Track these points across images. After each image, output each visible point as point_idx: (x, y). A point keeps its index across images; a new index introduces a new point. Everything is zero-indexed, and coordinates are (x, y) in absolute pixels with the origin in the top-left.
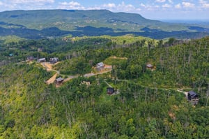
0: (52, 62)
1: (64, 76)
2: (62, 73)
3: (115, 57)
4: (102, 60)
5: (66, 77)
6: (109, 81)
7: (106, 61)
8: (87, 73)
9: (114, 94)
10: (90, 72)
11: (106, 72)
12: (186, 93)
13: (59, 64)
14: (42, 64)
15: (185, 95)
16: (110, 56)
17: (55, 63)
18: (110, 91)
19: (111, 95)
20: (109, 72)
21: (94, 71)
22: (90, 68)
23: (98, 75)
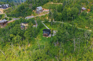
3: (52, 3)
4: (42, 5)
6: (46, 22)
7: (44, 6)
9: (50, 36)
11: (44, 15)
16: (48, 2)
17: (6, 8)
18: (46, 33)
19: (47, 38)
20: (46, 15)
21: (34, 14)
22: (31, 12)
23: (37, 18)
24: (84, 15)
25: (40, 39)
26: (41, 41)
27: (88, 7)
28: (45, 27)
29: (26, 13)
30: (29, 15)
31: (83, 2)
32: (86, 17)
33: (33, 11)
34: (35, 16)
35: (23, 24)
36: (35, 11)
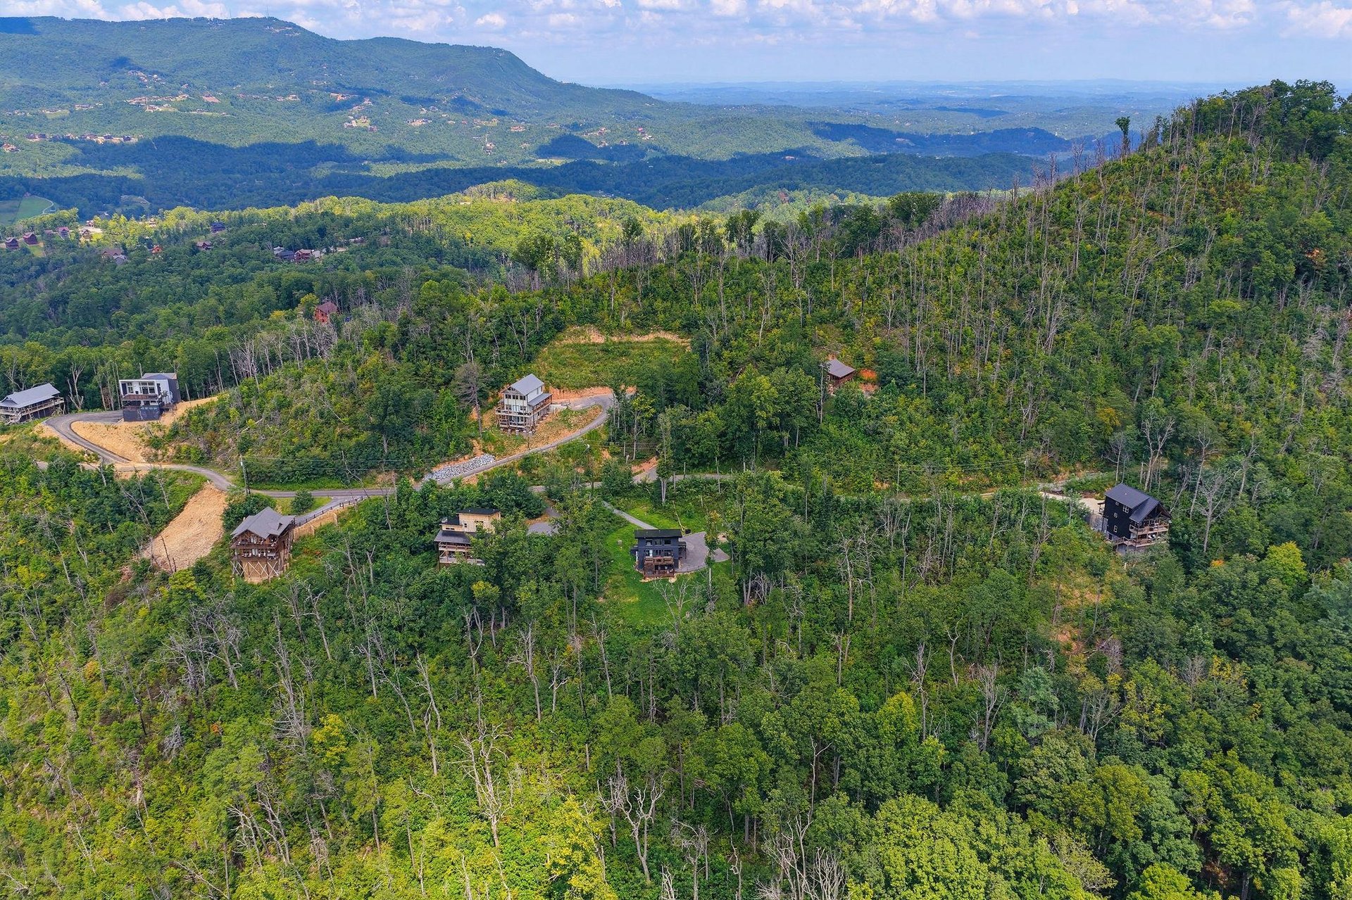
0: (131, 409)
1: (284, 497)
2: (255, 477)
3: (597, 338)
5: (303, 505)
8: (445, 456)
10: (465, 449)
11: (571, 436)
12: (1093, 505)
13: (197, 421)
14: (44, 429)
15: (1085, 516)
16: (559, 327)
17: (163, 409)
18: (657, 552)
19: (672, 580)
20: (592, 435)
21: (488, 439)
22: (462, 425)
23: (527, 464)
24: (848, 411)
25: (632, 595)
26: (641, 605)
27: (859, 358)
28: (627, 524)
29: (426, 440)
30: (458, 449)
31: (822, 321)
32: (864, 421)
33: (474, 415)
34: (501, 451)
35: (469, 523)
36: (487, 417)
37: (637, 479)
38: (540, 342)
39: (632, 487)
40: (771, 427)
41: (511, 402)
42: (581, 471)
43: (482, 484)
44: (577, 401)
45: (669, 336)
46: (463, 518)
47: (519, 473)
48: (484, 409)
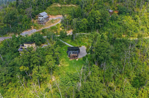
3: (59, 6)
6: (64, 37)
8: (25, 30)
9: (80, 56)
10: (30, 28)
16: (51, 3)
18: (73, 53)
19: (77, 60)
20: (58, 25)
21: (35, 26)
22: (29, 22)
23: (43, 31)
25: (67, 64)
26: (69, 67)
29: (21, 26)
33: (32, 20)
34: (38, 28)
35: (26, 46)
36: (35, 21)
37: (68, 34)
38: (47, 6)
39: (67, 36)
40: (99, 22)
41: (40, 17)
42: (55, 32)
43: (32, 35)
44: (55, 18)
45: (74, 5)
46: (25, 45)
47: (41, 33)
48: (35, 19)
